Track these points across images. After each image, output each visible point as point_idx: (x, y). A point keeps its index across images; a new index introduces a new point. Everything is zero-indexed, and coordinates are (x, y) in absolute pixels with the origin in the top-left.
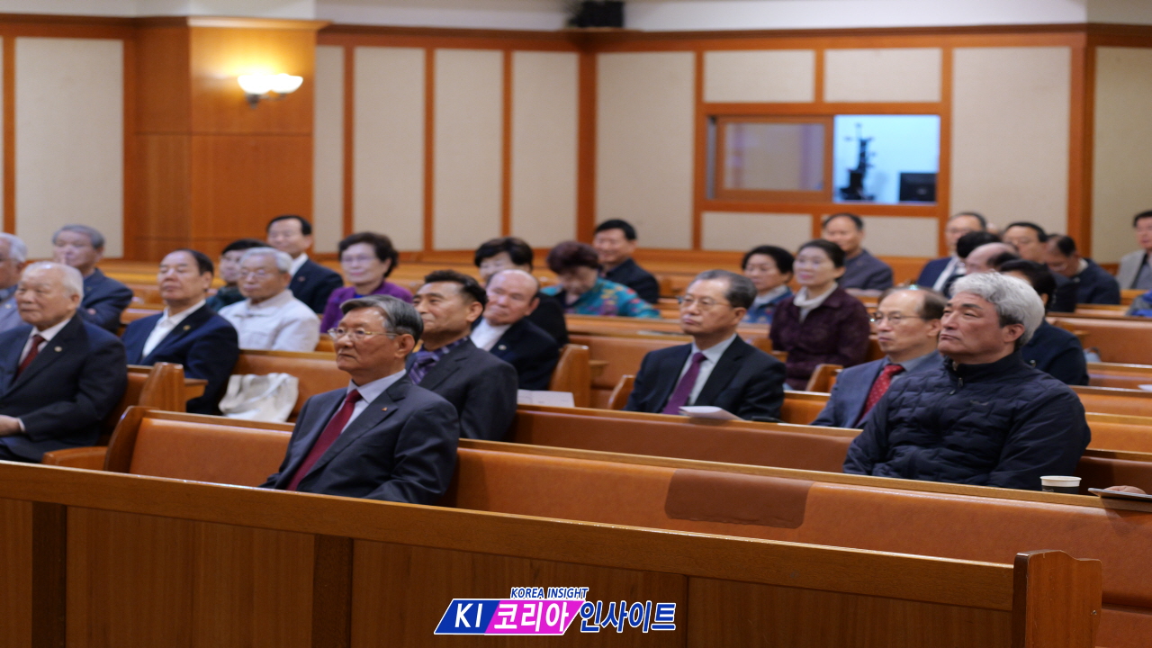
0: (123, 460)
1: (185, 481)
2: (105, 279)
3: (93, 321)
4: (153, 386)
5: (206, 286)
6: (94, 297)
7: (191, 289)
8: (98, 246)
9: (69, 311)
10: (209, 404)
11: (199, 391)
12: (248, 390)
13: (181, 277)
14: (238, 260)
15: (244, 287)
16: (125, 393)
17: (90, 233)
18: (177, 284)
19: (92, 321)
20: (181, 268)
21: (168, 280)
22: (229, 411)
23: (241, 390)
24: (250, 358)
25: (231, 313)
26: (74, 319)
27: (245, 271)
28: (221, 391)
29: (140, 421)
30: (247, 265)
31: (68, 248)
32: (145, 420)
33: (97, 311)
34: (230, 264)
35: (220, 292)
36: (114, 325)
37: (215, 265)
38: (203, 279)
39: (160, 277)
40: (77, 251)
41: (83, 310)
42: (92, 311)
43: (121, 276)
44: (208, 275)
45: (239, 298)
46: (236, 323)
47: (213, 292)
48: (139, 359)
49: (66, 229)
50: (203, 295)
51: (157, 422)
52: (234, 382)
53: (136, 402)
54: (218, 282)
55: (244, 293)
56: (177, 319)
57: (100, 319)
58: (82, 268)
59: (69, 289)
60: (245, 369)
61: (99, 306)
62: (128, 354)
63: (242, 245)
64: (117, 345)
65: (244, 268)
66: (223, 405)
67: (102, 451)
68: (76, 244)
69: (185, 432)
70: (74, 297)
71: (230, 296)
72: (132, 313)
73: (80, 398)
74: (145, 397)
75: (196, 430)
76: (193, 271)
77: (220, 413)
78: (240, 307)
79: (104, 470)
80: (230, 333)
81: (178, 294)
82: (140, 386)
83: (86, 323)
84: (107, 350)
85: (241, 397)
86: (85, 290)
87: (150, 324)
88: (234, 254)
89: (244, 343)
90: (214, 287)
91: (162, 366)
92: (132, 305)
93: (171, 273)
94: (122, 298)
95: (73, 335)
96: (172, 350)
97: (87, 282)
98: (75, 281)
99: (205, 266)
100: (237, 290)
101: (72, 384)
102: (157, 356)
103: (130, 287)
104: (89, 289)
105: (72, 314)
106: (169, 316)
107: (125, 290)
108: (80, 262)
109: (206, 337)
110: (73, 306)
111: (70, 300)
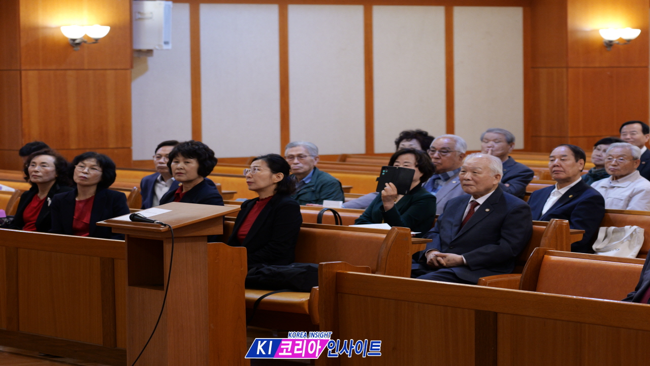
0: (532, 283)
1: (575, 297)
2: (516, 163)
3: (509, 191)
4: (549, 234)
5: (581, 169)
6: (509, 175)
7: (570, 172)
8: (511, 142)
9: (494, 185)
10: (585, 246)
11: (580, 238)
12: (611, 236)
13: (563, 164)
14: (605, 151)
15: (609, 168)
16: (531, 239)
17: (505, 133)
18: (561, 169)
19: (507, 192)
20: (563, 158)
21: (554, 166)
22: (598, 250)
23: (606, 237)
24: (611, 215)
25: (598, 186)
26: (497, 190)
27: (610, 157)
28: (594, 238)
29: (543, 256)
30: (612, 153)
31: (491, 143)
32: (546, 256)
33: (510, 185)
34: (599, 153)
35: (590, 171)
36: (522, 194)
37: (587, 154)
38: (578, 164)
39: (550, 164)
40: (497, 146)
41: (502, 184)
42: (507, 185)
43: (525, 161)
44: (582, 161)
45: (605, 175)
46: (602, 192)
47: (586, 171)
48: (540, 216)
49: (489, 131)
50: (580, 173)
51: (553, 258)
52: (602, 231)
53: (539, 246)
54: (590, 165)
55: (609, 172)
56: (563, 191)
57: (513, 190)
58: (501, 156)
59: (494, 171)
60: (609, 224)
61: (511, 181)
62: (532, 213)
63: (608, 141)
64: (525, 207)
65: (610, 155)
66: (594, 247)
67: (518, 277)
68: (495, 141)
69: (573, 264)
70: (497, 176)
71: (599, 174)
72: (534, 185)
73: (502, 241)
74: (544, 241)
75: (580, 263)
76: (571, 159)
77: (593, 252)
78: (605, 182)
79: (520, 289)
80: (599, 200)
81: (563, 176)
82: (540, 234)
83: (505, 192)
84: (520, 210)
85: (606, 241)
86: (503, 171)
87: (546, 193)
88: (603, 146)
89: (608, 207)
90: (587, 169)
91: (554, 221)
92: (533, 180)
93: (557, 161)
94: (527, 176)
95: (497, 200)
96: (561, 210)
97: (505, 165)
98: (497, 166)
99: (579, 155)
100: (604, 170)
101: (496, 233)
102: (551, 214)
103: (531, 168)
104: (505, 170)
105: (496, 187)
106: (558, 189)
107: (529, 171)
108: (499, 152)
109: (583, 203)
110: (497, 182)
111: (494, 178)
